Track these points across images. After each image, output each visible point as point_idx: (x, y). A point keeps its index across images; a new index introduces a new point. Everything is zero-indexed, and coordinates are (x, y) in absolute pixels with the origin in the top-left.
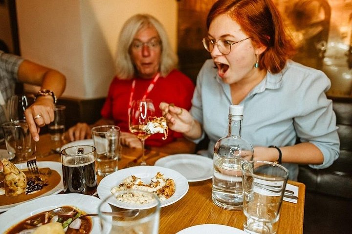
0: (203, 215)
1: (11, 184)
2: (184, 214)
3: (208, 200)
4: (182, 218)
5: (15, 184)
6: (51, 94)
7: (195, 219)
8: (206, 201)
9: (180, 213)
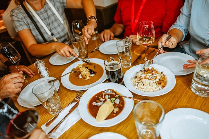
0: (184, 99)
1: (84, 75)
2: (172, 97)
3: (188, 88)
4: (171, 100)
5: (86, 75)
6: (94, 18)
7: (179, 101)
8: (187, 89)
9: (170, 96)
